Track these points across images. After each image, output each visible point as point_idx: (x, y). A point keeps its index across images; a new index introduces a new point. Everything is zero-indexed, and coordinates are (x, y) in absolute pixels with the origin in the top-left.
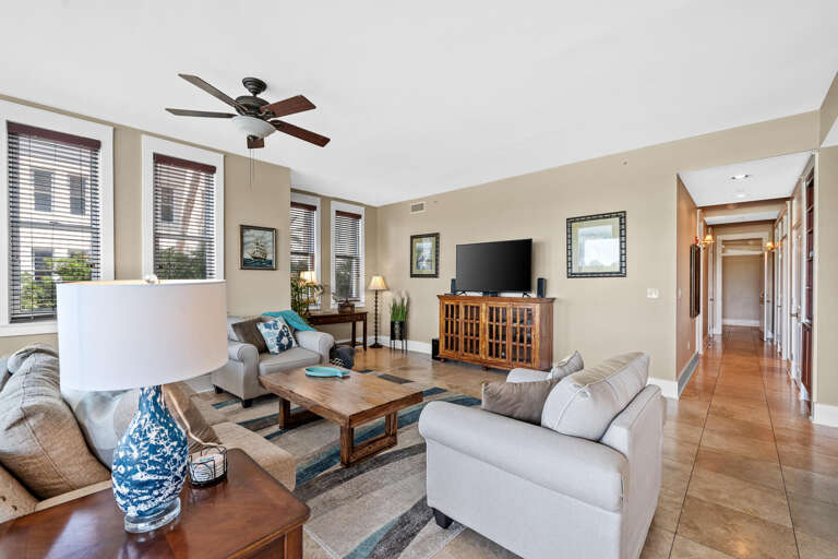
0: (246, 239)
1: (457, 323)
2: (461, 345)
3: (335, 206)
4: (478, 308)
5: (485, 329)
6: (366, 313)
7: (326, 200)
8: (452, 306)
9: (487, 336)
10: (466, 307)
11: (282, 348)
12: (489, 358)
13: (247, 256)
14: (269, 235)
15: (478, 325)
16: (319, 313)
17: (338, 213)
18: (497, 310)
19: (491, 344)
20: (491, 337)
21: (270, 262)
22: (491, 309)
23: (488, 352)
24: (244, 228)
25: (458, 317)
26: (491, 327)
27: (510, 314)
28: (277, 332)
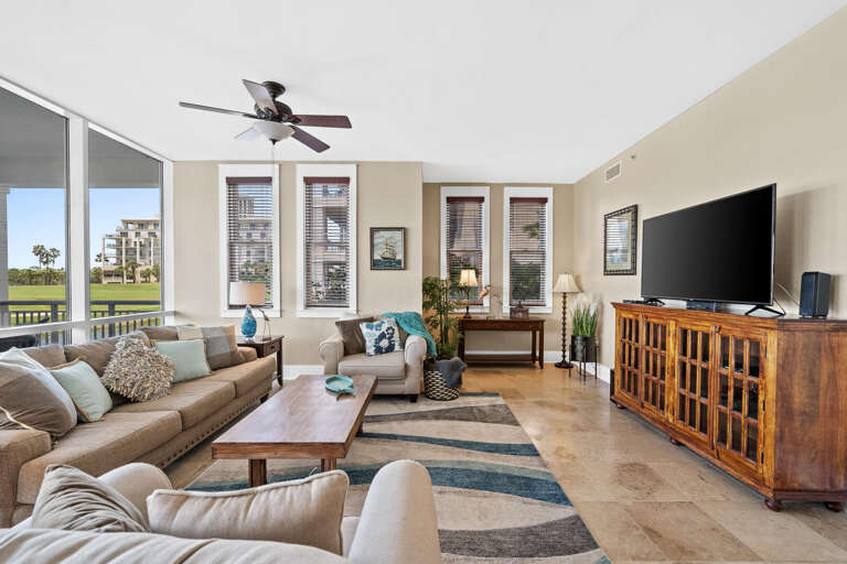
0: (376, 241)
1: (637, 349)
2: (642, 389)
3: (509, 193)
4: (664, 328)
5: (673, 368)
6: (543, 322)
7: (496, 188)
8: (631, 321)
9: (677, 380)
10: (648, 325)
11: (379, 351)
12: (680, 424)
13: (377, 257)
14: (398, 235)
15: (663, 358)
16: (483, 317)
17: (513, 200)
18: (695, 334)
19: (682, 397)
20: (683, 385)
21: (399, 262)
22: (685, 332)
23: (677, 413)
24: (373, 231)
25: (637, 341)
26: (683, 365)
27: (715, 346)
28: (378, 333)
